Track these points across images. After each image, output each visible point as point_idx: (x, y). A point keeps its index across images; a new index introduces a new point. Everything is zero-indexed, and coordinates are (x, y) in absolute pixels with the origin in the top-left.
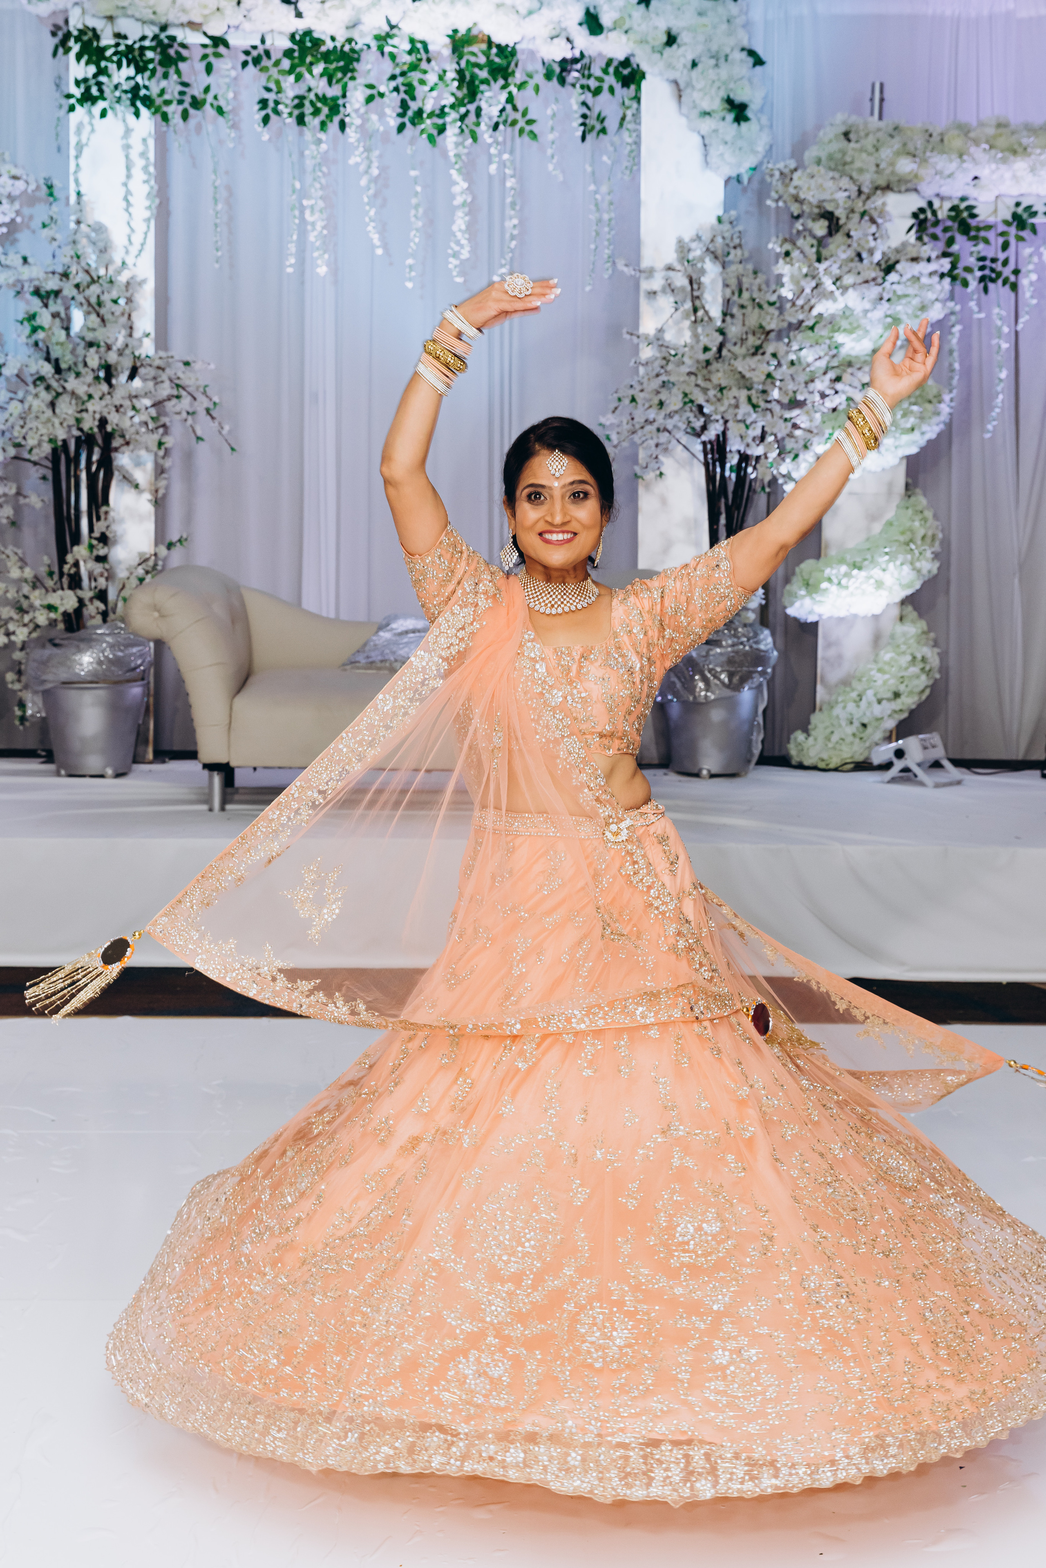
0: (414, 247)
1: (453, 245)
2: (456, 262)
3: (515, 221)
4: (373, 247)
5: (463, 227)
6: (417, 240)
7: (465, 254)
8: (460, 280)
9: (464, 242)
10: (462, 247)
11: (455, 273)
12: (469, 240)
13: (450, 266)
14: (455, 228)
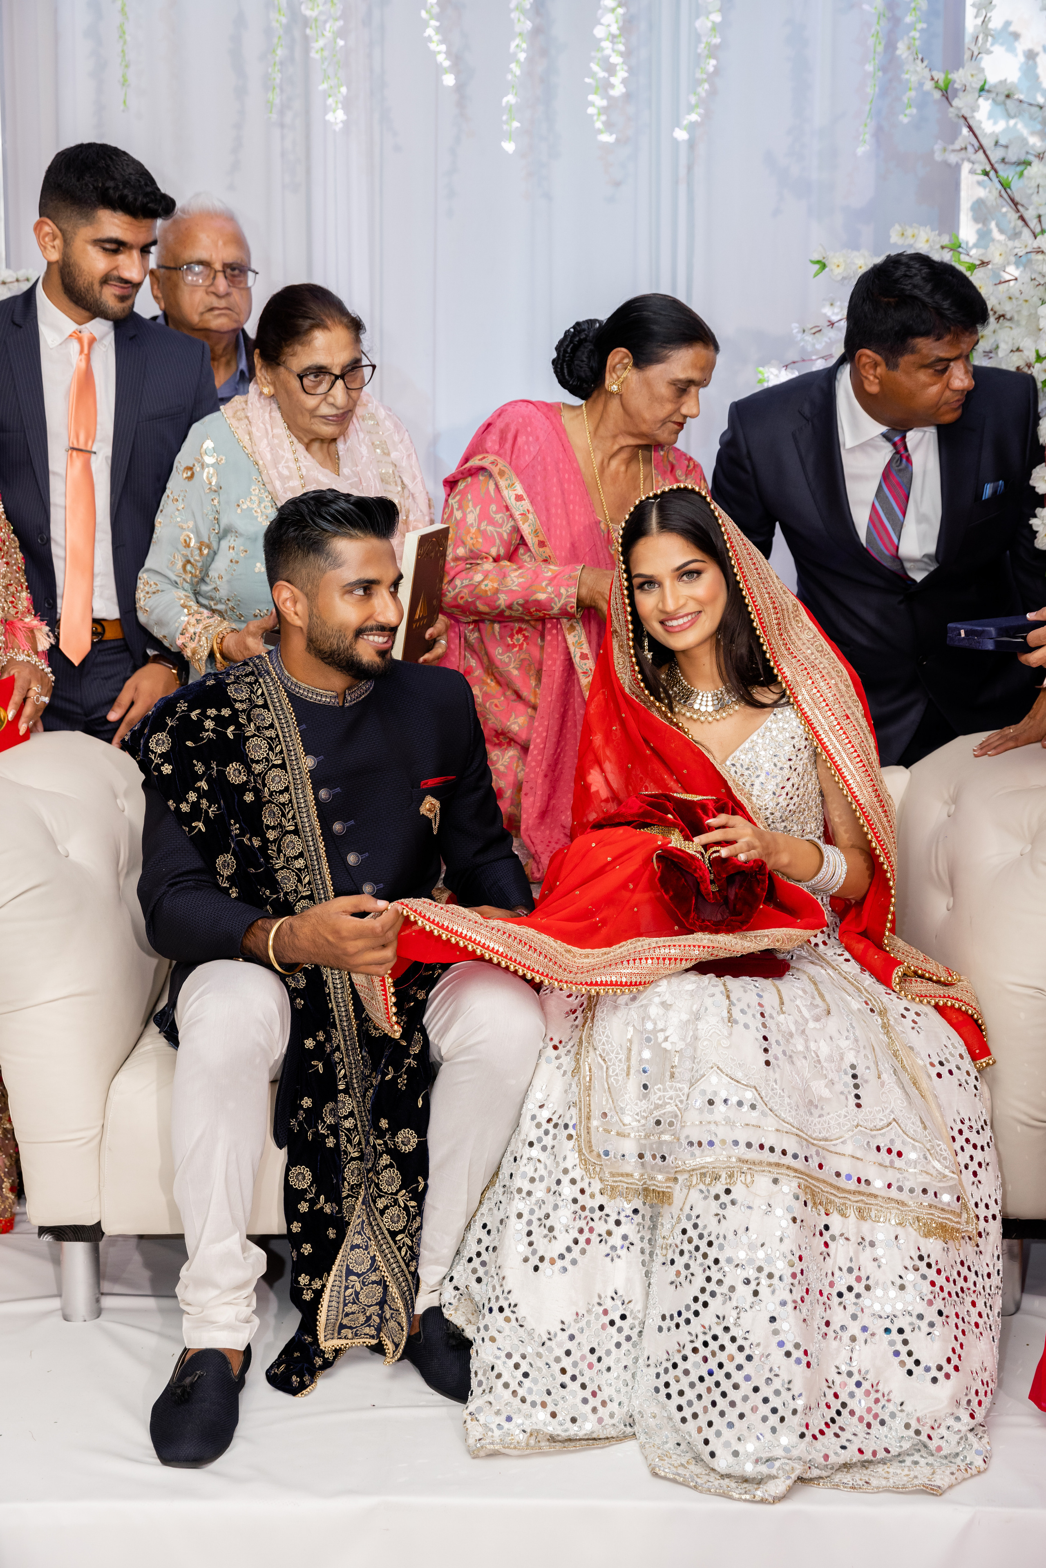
0: (518, 72)
1: (595, 67)
2: (601, 102)
3: (717, 18)
4: (439, 70)
5: (614, 29)
6: (522, 56)
7: (618, 90)
8: (607, 138)
9: (616, 59)
10: (611, 70)
11: (599, 125)
12: (627, 55)
13: (591, 110)
14: (599, 32)
